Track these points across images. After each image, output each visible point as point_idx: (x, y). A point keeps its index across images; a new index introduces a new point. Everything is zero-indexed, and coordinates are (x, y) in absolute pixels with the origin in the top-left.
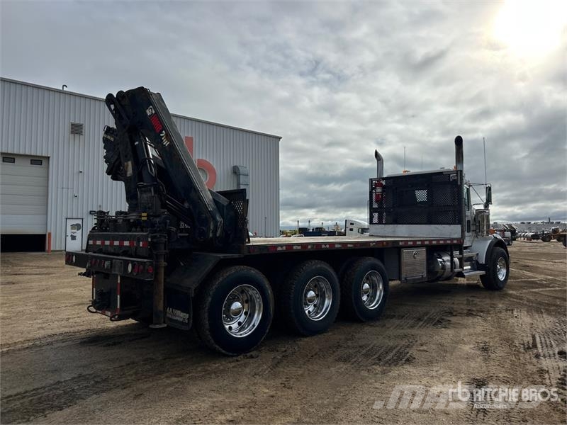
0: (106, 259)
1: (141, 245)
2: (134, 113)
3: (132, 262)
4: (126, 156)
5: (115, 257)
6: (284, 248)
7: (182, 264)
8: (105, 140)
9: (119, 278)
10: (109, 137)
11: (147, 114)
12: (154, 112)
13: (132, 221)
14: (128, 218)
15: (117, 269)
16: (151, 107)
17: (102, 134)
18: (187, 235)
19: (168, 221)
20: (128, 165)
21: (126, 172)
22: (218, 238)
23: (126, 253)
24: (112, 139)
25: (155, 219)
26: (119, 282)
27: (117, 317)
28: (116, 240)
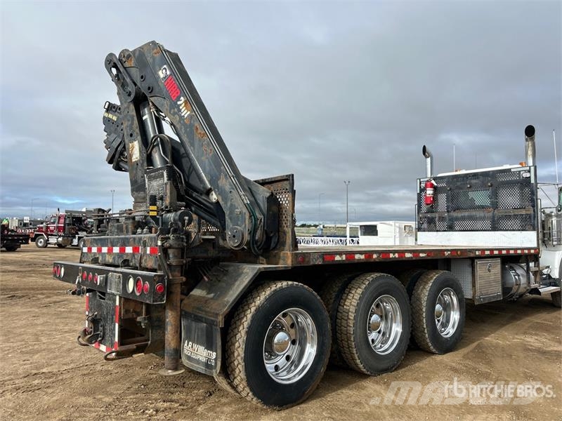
0: (100, 272)
1: (148, 252)
2: (142, 77)
3: (135, 276)
4: (131, 135)
5: (112, 269)
6: (344, 257)
7: (206, 279)
8: (106, 121)
9: (118, 298)
10: (110, 116)
11: (159, 77)
12: (168, 73)
13: (137, 218)
14: (132, 215)
15: (113, 286)
16: (165, 66)
17: (103, 112)
18: (214, 237)
19: (187, 218)
20: (133, 147)
21: (131, 156)
22: (257, 242)
23: (126, 263)
24: (115, 118)
25: (169, 215)
26: (117, 303)
27: (114, 354)
28: (116, 246)
